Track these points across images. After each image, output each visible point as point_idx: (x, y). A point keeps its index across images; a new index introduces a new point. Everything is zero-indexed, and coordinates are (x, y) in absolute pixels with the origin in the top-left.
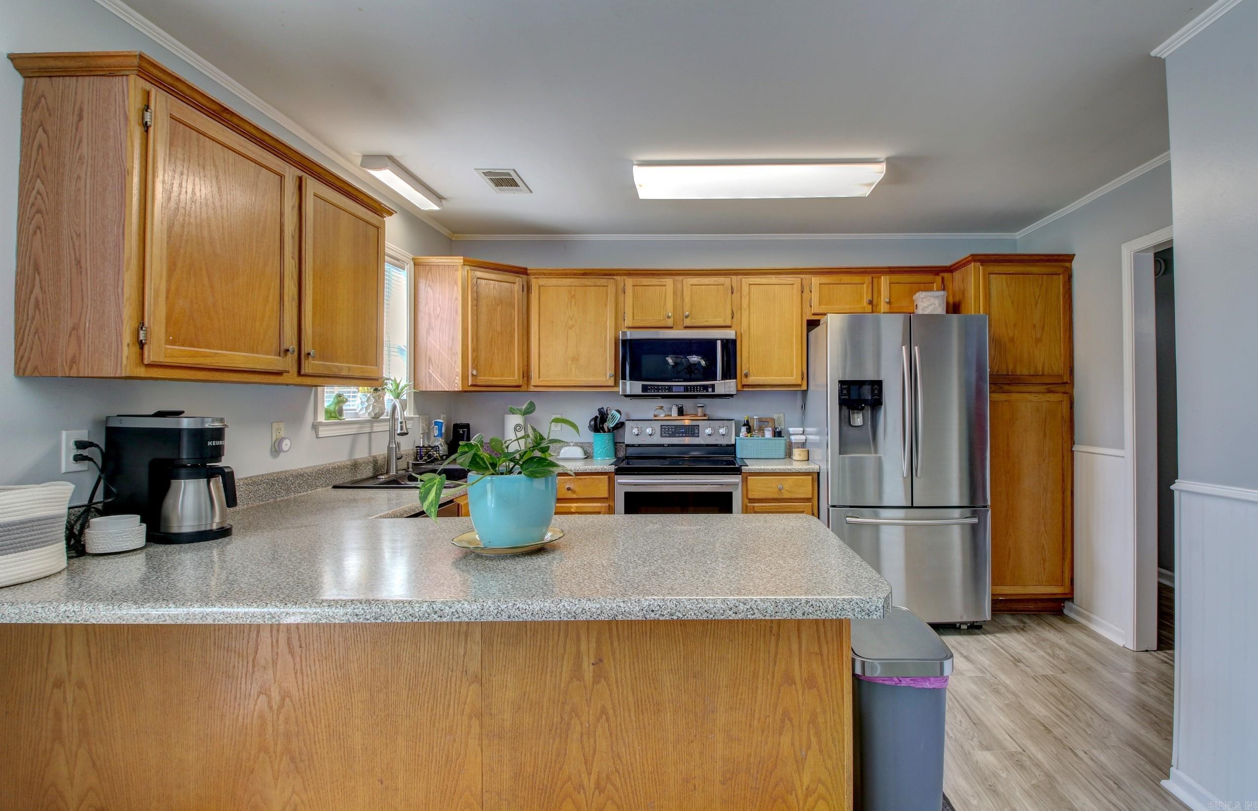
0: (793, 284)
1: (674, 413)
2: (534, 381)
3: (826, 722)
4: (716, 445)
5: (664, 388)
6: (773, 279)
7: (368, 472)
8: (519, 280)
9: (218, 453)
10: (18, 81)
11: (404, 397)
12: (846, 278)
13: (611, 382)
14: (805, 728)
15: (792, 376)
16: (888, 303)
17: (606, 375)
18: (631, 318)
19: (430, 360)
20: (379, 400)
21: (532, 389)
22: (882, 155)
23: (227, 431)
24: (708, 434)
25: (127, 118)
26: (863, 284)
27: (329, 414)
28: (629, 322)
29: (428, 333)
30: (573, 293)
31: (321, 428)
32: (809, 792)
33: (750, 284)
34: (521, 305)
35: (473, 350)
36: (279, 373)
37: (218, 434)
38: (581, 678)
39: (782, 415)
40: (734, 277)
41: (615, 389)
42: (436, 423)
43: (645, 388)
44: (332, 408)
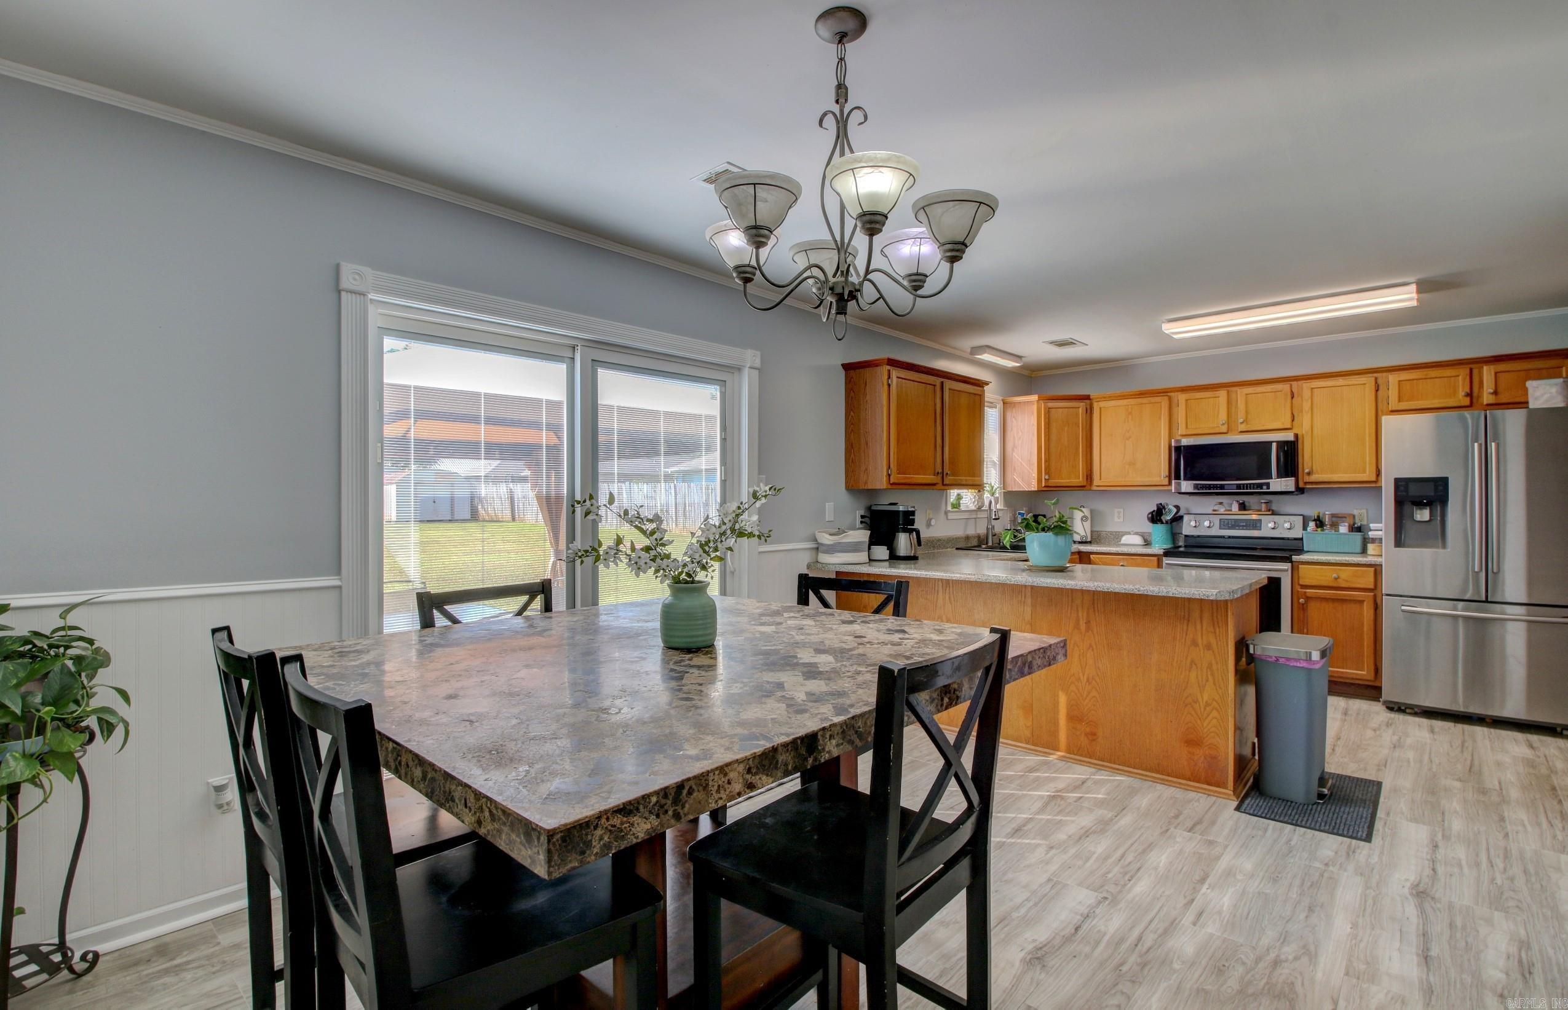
0: (1365, 384)
1: (1235, 508)
2: (1096, 481)
3: (1218, 669)
4: (1283, 539)
5: (1215, 487)
6: (1340, 381)
7: (975, 542)
8: (1082, 405)
9: (912, 522)
10: (843, 372)
11: (997, 495)
12: (1433, 373)
13: (1166, 482)
14: (1205, 671)
15: (1364, 472)
16: (1492, 393)
17: (1160, 476)
18: (1184, 426)
19: (1014, 469)
20: (981, 498)
21: (1094, 488)
22: (1412, 279)
23: (916, 512)
24: (1270, 527)
25: (883, 384)
26: (1458, 376)
27: (954, 506)
28: (1182, 430)
29: (1013, 450)
30: (1130, 410)
31: (949, 514)
32: (1207, 704)
33: (1312, 388)
34: (1085, 424)
35: (1046, 461)
36: (934, 485)
37: (913, 513)
38: (1079, 629)
39: (1364, 511)
40: (1294, 384)
41: (1169, 488)
42: (1019, 514)
43: (1196, 487)
44: (955, 502)
